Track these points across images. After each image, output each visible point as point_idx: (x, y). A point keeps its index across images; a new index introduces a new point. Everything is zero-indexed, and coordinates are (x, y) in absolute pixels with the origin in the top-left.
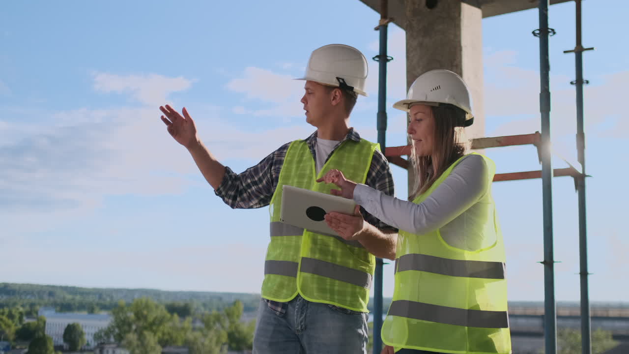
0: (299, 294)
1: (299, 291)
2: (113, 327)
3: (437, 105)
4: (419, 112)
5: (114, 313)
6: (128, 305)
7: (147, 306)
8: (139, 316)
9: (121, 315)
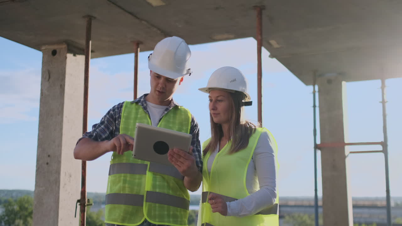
0: (146, 219)
1: (146, 216)
2: (3, 215)
3: (234, 92)
4: (221, 96)
5: (5, 206)
6: (15, 201)
7: (28, 202)
8: (22, 208)
9: (9, 207)
